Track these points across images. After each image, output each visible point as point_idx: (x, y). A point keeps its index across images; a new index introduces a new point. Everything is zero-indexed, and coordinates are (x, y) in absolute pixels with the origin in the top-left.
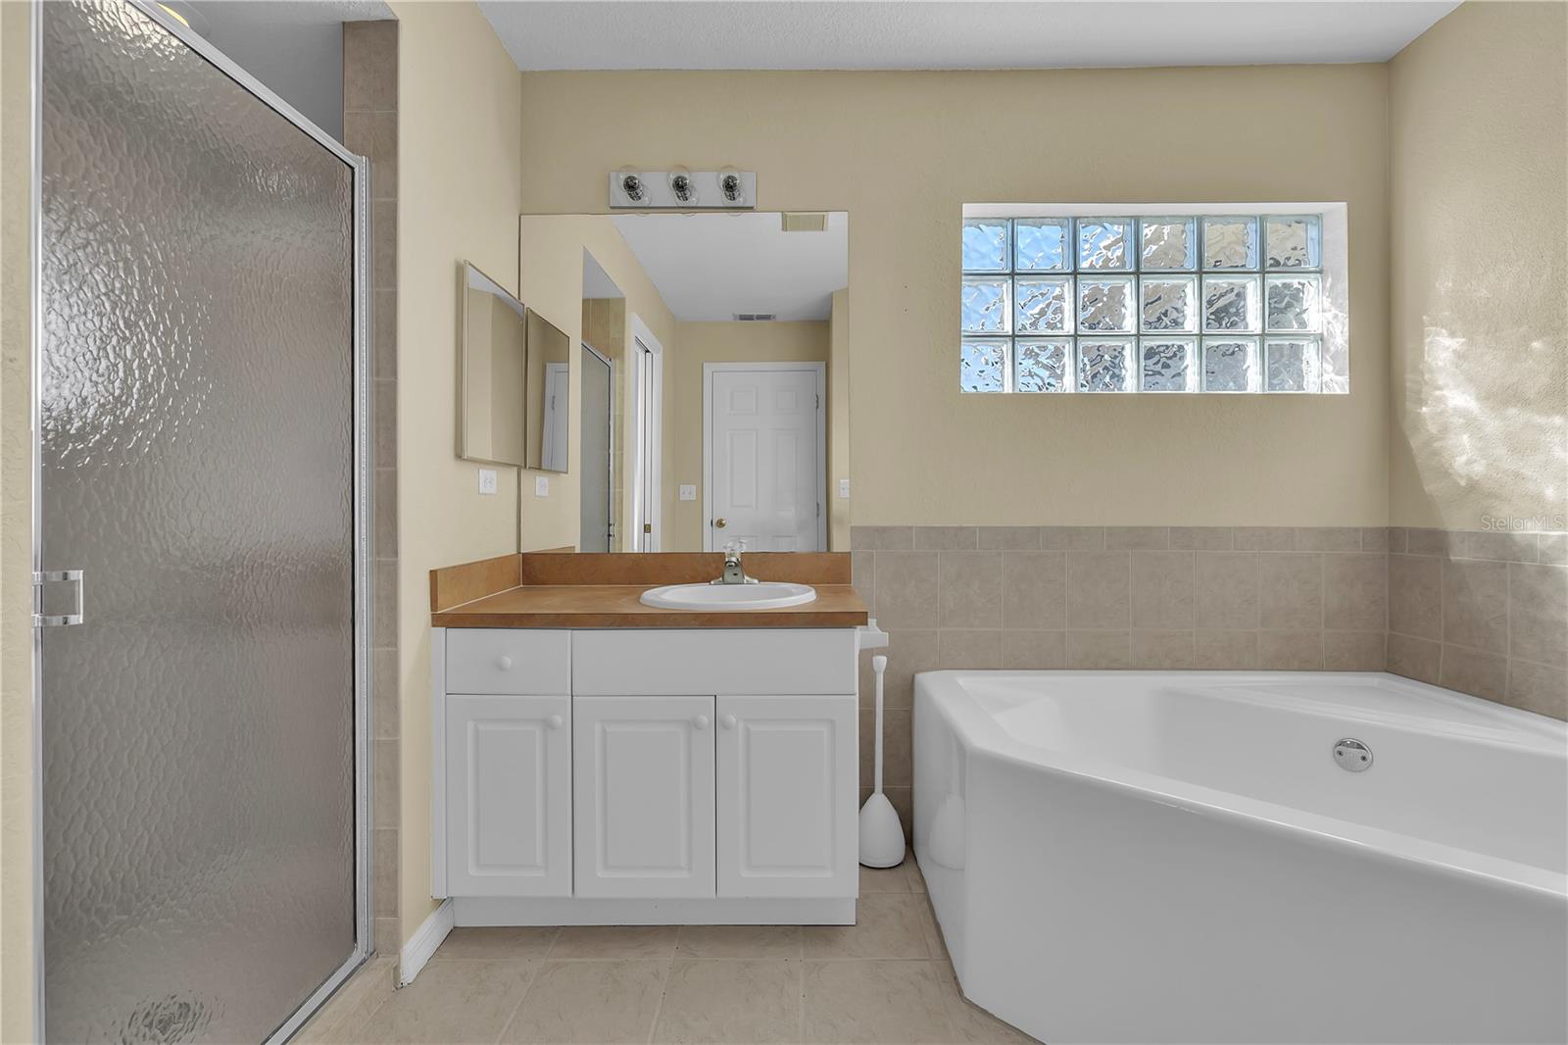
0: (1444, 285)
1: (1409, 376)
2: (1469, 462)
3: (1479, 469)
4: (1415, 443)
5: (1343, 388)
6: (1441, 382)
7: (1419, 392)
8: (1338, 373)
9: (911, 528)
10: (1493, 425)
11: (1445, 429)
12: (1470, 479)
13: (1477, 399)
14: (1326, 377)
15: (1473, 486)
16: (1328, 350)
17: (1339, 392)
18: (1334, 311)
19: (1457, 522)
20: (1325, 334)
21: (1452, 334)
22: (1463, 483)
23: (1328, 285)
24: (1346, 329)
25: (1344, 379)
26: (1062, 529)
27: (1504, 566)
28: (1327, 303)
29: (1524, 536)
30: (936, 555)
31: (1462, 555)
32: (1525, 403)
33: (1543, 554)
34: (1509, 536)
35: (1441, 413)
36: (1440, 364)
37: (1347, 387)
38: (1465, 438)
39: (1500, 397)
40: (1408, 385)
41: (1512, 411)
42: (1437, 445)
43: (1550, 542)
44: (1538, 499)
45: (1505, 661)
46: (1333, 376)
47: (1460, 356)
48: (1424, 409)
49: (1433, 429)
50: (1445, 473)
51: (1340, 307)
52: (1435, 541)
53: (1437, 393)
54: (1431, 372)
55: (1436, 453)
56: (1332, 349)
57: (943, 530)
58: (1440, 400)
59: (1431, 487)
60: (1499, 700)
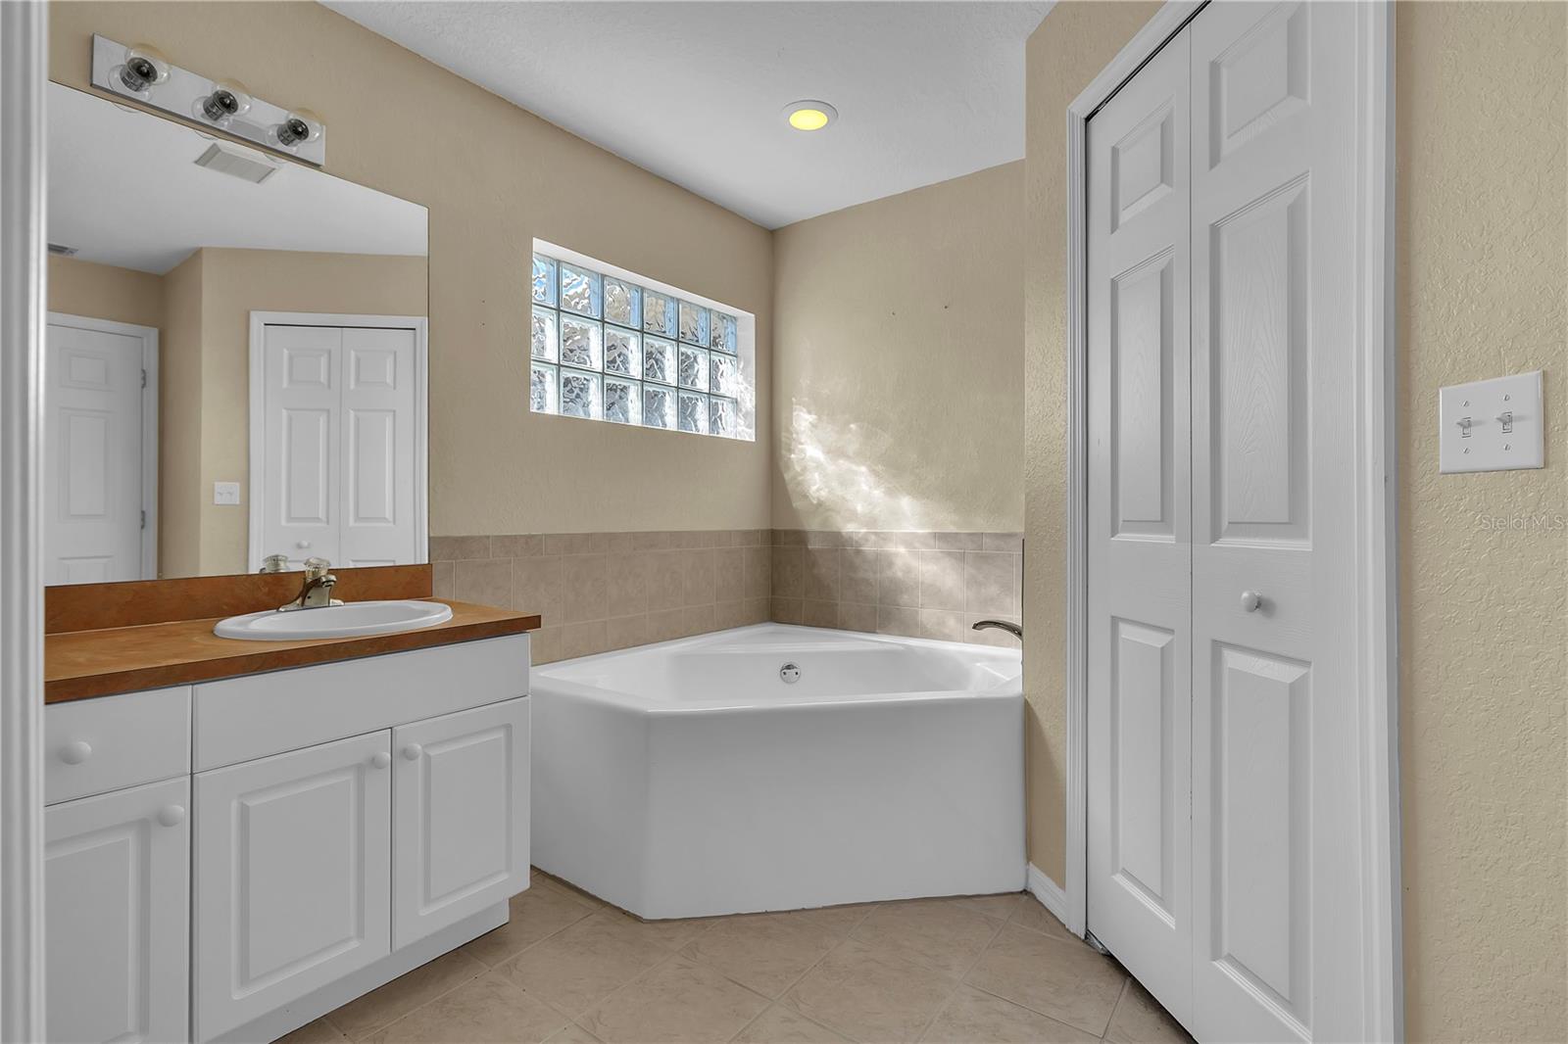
0: (805, 382)
1: (783, 434)
2: (818, 490)
3: (823, 494)
4: (787, 476)
5: (750, 436)
6: (803, 441)
7: (790, 445)
8: (749, 427)
9: (488, 537)
10: (831, 468)
11: (805, 469)
12: (819, 499)
13: (823, 452)
14: (740, 428)
15: (820, 504)
16: (741, 410)
17: (748, 439)
18: (745, 385)
19: (812, 525)
20: (739, 399)
21: (809, 412)
22: (815, 502)
23: (741, 367)
24: (754, 399)
25: (752, 431)
26: (605, 534)
27: (837, 550)
28: (740, 379)
29: (847, 533)
30: (510, 562)
31: (814, 545)
32: (848, 457)
33: (857, 542)
34: (839, 533)
35: (803, 459)
36: (803, 429)
37: (754, 437)
38: (816, 475)
39: (835, 452)
40: (783, 439)
41: (841, 461)
42: (800, 478)
43: (860, 535)
44: (854, 513)
45: (837, 605)
46: (744, 428)
47: (814, 426)
48: (793, 456)
49: (798, 469)
50: (805, 496)
51: (749, 383)
52: (799, 537)
53: (800, 446)
54: (797, 433)
55: (799, 484)
56: (743, 410)
57: (514, 539)
58: (803, 451)
59: (797, 504)
60: (834, 627)
